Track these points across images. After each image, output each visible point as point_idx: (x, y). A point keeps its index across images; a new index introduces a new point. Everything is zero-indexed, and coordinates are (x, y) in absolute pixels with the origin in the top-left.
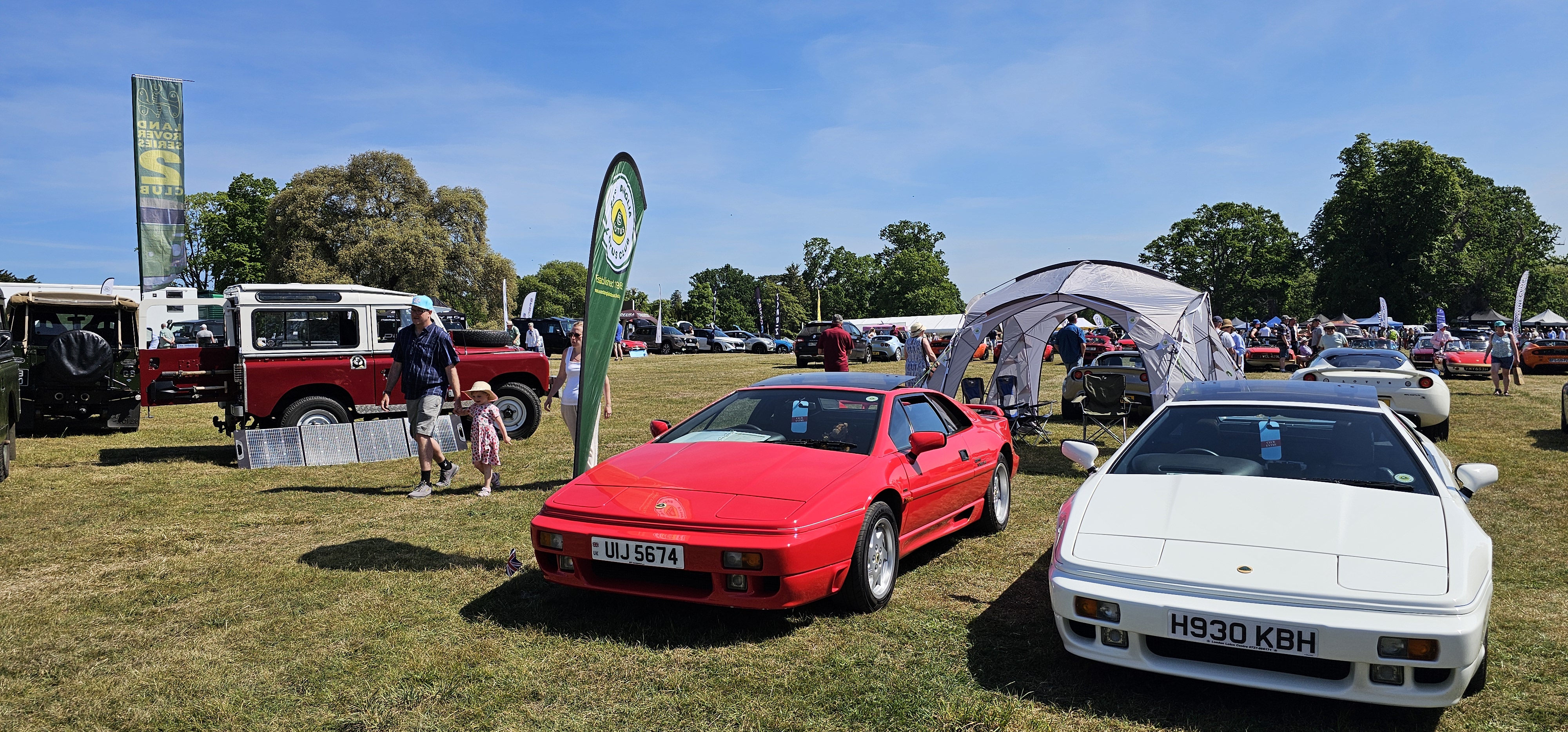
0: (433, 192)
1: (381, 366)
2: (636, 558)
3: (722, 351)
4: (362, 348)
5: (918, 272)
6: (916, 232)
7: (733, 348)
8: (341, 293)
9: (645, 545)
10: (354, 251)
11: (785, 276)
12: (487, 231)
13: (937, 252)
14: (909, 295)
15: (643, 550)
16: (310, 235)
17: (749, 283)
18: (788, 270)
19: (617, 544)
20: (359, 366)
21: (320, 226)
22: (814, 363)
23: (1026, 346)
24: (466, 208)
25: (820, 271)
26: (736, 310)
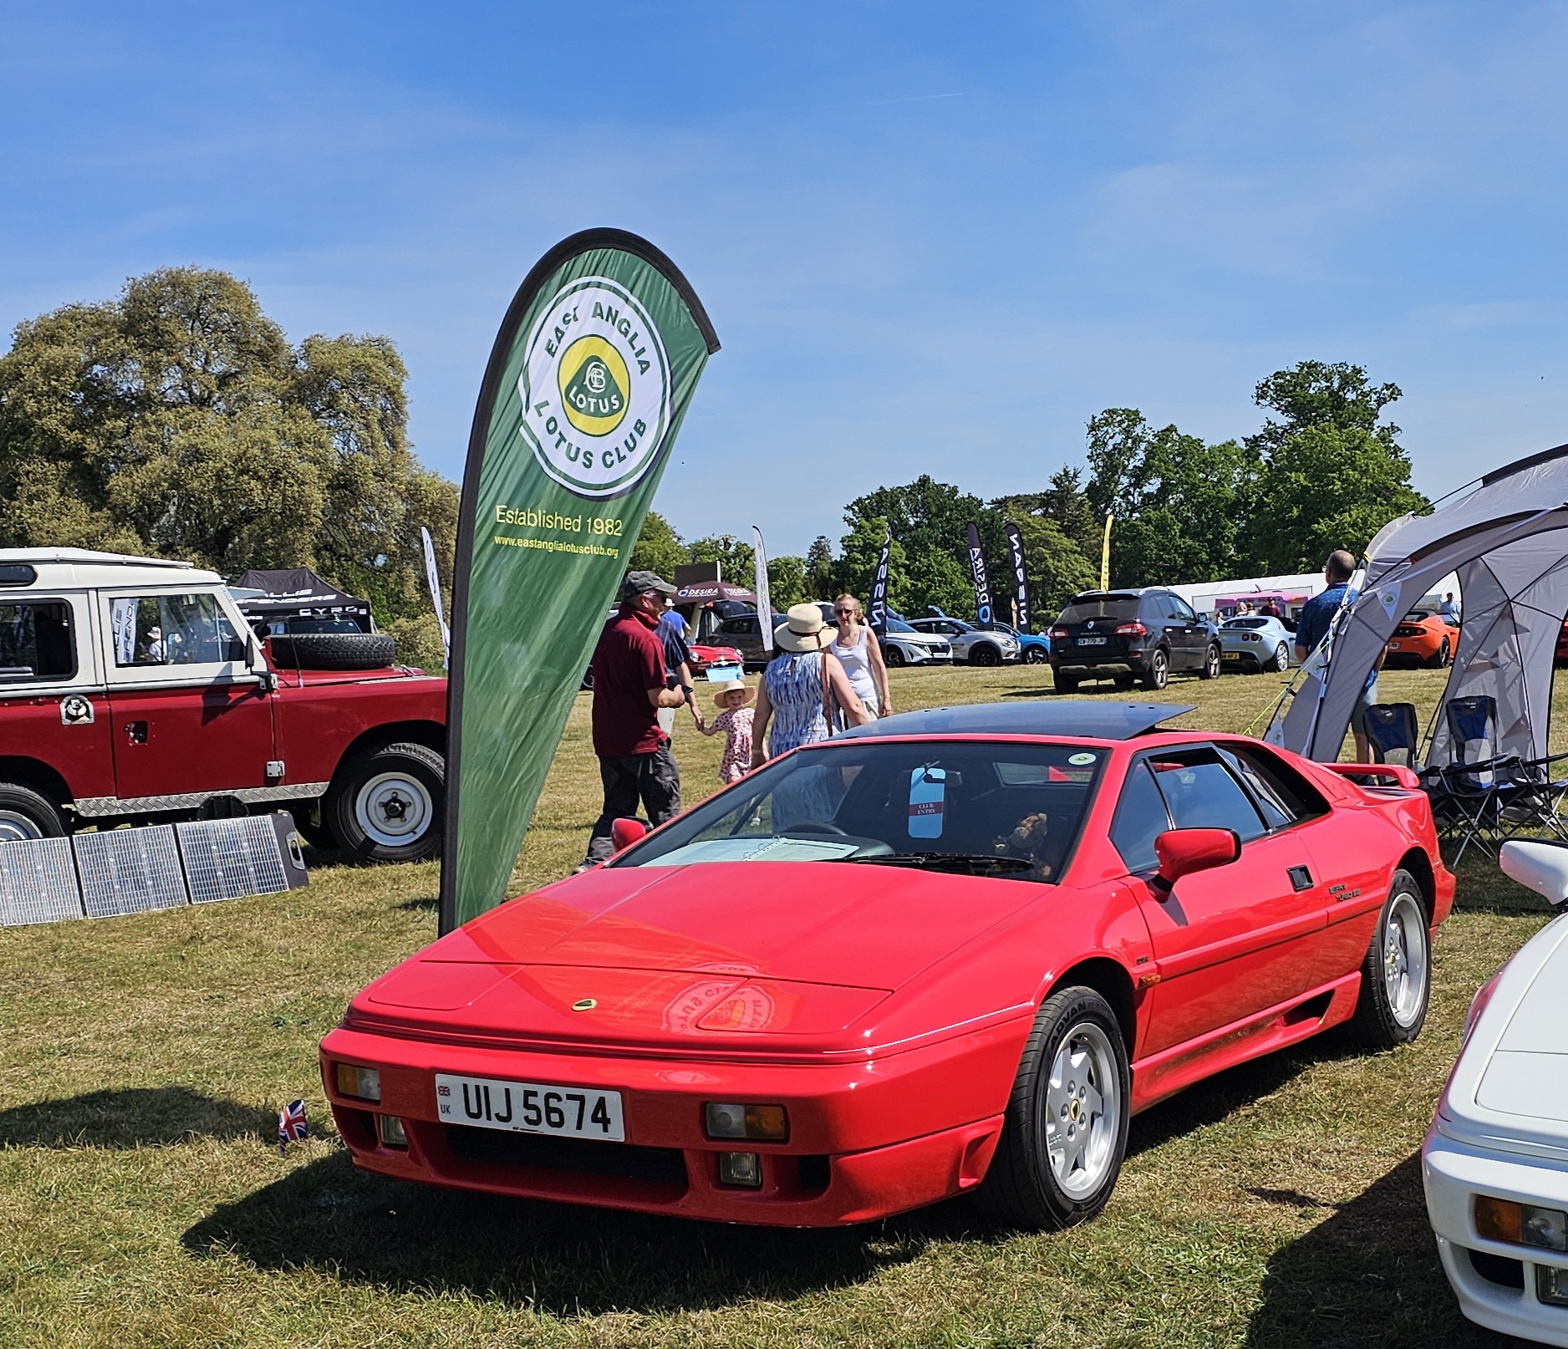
0: (296, 348)
1: (126, 715)
2: (526, 1118)
3: (903, 664)
4: (84, 679)
5: (1341, 474)
6: (1336, 385)
7: (926, 655)
8: (36, 567)
9: (543, 1090)
10: (141, 477)
11: (1050, 495)
12: (408, 426)
13: (1383, 429)
14: (1321, 526)
15: (539, 1101)
16: (54, 451)
17: (971, 514)
18: (1055, 482)
19: (486, 1088)
20: (78, 717)
21: (71, 428)
22: (1093, 682)
23: (1517, 630)
24: (364, 379)
25: (1125, 480)
26: (942, 574)
